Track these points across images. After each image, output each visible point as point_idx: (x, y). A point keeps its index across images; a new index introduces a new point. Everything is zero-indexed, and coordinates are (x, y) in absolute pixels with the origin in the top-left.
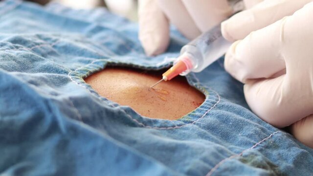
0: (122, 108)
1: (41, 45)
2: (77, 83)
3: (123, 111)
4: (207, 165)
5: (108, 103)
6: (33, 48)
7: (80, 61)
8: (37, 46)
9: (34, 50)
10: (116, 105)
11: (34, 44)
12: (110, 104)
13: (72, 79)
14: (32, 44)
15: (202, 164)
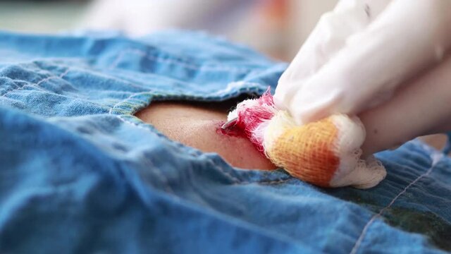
0: (208, 157)
1: (49, 78)
2: (133, 124)
3: (210, 161)
4: (347, 237)
5: (188, 150)
6: (40, 82)
7: (112, 96)
8: (44, 80)
9: (42, 86)
10: (199, 154)
11: (39, 77)
12: (191, 152)
13: (122, 119)
14: (37, 76)
15: (341, 236)
